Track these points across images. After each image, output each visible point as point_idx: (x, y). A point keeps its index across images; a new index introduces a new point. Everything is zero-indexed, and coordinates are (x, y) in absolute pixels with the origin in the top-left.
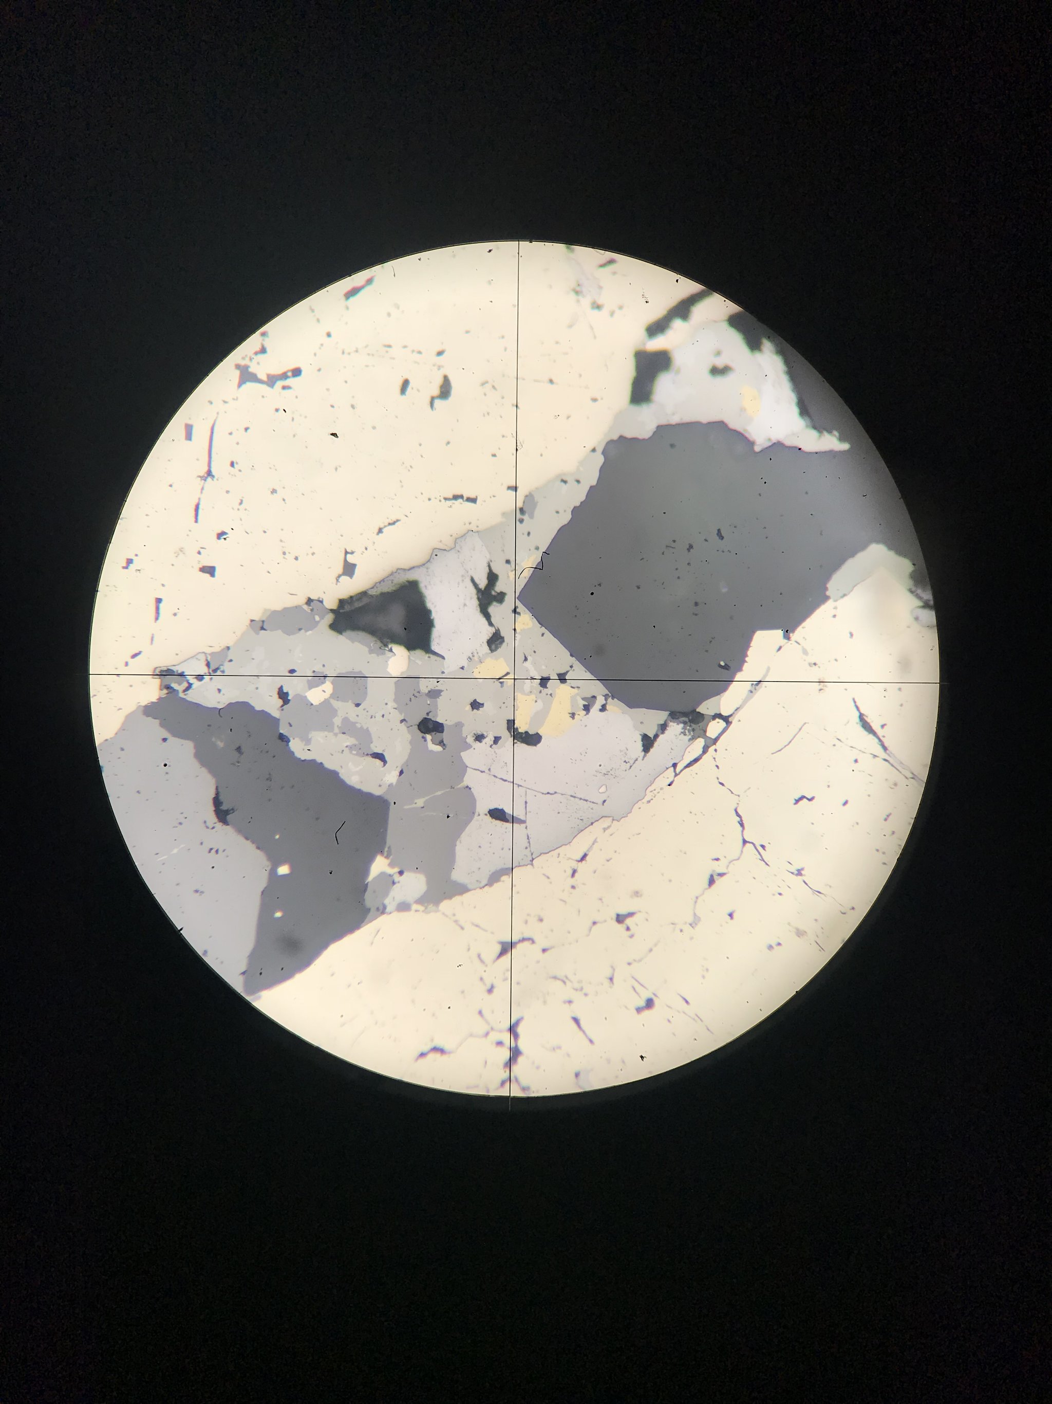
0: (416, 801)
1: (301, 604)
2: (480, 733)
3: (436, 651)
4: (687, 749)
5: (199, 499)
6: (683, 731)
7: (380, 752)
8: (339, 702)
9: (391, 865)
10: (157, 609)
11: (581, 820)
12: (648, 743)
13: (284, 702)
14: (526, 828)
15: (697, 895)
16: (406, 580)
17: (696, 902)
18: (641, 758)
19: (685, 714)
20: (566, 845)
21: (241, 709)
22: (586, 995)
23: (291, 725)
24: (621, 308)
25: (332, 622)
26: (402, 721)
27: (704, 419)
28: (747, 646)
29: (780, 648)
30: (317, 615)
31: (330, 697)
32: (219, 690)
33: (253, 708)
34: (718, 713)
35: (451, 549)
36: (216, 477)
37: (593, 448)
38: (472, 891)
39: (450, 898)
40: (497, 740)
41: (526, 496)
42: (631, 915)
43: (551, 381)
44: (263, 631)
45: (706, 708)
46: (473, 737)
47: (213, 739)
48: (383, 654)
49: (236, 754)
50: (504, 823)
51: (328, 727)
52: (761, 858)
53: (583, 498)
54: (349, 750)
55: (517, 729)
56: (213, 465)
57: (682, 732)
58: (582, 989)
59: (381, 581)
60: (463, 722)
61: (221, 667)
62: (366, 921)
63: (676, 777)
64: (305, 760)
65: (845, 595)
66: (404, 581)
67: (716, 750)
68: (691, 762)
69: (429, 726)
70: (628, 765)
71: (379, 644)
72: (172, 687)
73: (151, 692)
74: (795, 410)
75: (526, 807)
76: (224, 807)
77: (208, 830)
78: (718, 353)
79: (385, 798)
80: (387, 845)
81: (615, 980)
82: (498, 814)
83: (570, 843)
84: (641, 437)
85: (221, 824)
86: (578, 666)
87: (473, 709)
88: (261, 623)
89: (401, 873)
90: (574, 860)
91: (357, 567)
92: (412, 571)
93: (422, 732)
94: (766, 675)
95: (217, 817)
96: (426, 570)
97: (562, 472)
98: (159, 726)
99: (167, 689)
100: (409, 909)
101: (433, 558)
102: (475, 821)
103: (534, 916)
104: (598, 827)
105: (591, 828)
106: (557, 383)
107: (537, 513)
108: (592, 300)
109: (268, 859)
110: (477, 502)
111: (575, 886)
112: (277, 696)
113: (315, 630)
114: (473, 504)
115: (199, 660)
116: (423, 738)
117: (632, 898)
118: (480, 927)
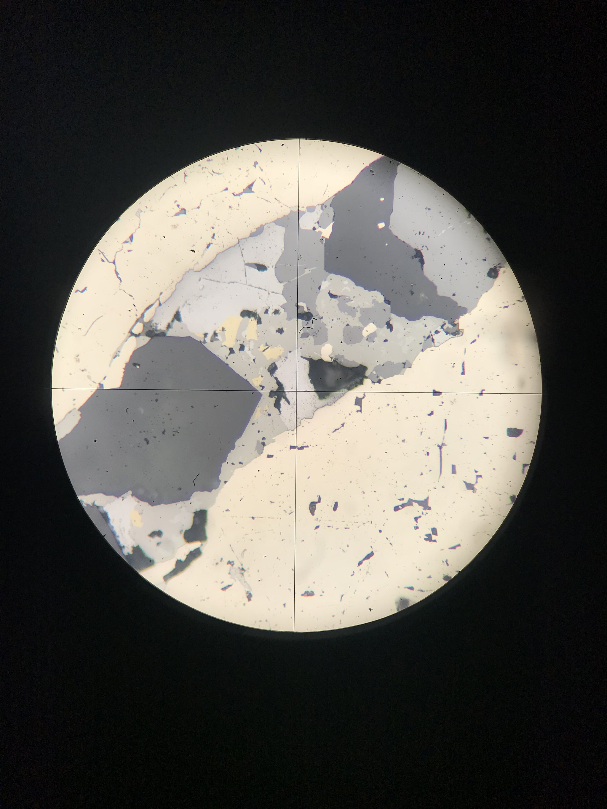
0: (310, 272)
1: (384, 379)
2: (277, 315)
3: (305, 360)
4: (153, 315)
5: (445, 433)
7: (333, 299)
8: (358, 326)
9: (320, 233)
10: (463, 369)
11: (212, 269)
12: (177, 317)
13: (389, 323)
14: (244, 261)
15: (139, 228)
16: (327, 400)
17: (139, 225)
18: (180, 307)
19: (157, 335)
20: (220, 253)
21: (413, 316)
22: (200, 165)
23: (384, 310)
24: (217, 564)
25: (366, 371)
26: (322, 318)
27: (162, 505)
28: (123, 378)
29: (104, 378)
30: (375, 374)
31: (364, 328)
32: (426, 326)
33: (406, 318)
34: (137, 338)
35: (302, 419)
36: (436, 446)
37: (227, 484)
38: (272, 221)
39: (284, 216)
40: (266, 312)
41: (262, 453)
42: (177, 214)
43: (253, 518)
44: (404, 362)
45: (145, 340)
46: (280, 312)
47: (427, 298)
48: (336, 356)
49: (413, 290)
50: (257, 263)
51: (363, 311)
52: (103, 254)
53: (230, 455)
54: (350, 299)
55: (255, 319)
56: (439, 453)
57: (158, 325)
58: (203, 168)
59: (340, 397)
60: (287, 320)
61: (425, 340)
62: (332, 199)
63: (157, 298)
64: (375, 290)
65: (70, 412)
66: (328, 399)
67: (136, 315)
68: (150, 308)
69: (306, 316)
70: (188, 302)
71: (338, 361)
72: (452, 325)
73: (463, 321)
74: (110, 516)
75: (246, 273)
77: (426, 246)
78: (158, 544)
79: (327, 272)
80: (323, 245)
81: (184, 175)
82: (261, 267)
83: (217, 255)
84: (199, 492)
85: (419, 249)
86: (223, 359)
87: (282, 329)
88: (405, 367)
89: (314, 229)
90: (214, 244)
91: (355, 403)
92: (323, 405)
93: (310, 313)
94: (111, 362)
95: (421, 253)
96: (316, 406)
97: (243, 468)
98: (458, 303)
99: (455, 324)
100: (308, 208)
101: (312, 413)
102: (274, 263)
103: (234, 209)
104: (202, 264)
105: (207, 264)
106: (250, 517)
107: (255, 444)
108: (234, 566)
109: (390, 231)
110: (290, 447)
111: (212, 229)
112: (393, 326)
113: (375, 366)
114: (292, 445)
115: (438, 342)
116: (309, 310)
117: (177, 224)
118: (266, 200)
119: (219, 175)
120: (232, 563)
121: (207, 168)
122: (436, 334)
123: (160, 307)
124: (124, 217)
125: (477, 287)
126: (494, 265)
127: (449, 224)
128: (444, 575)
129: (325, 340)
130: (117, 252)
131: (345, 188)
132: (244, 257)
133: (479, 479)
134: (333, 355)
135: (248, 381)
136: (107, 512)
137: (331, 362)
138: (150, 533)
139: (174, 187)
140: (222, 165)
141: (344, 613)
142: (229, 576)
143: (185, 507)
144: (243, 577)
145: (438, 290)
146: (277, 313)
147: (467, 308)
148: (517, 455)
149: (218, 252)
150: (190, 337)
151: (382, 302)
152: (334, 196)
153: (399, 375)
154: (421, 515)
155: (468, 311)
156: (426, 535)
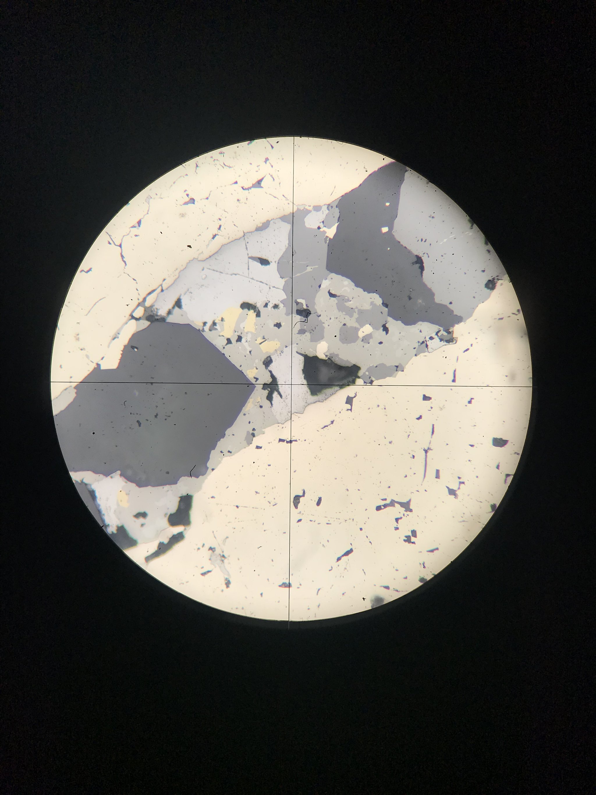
0: (312, 270)
1: (376, 381)
2: (276, 310)
3: (302, 356)
4: (155, 300)
5: (432, 438)
6: (158, 311)
7: (332, 298)
8: (355, 326)
9: (325, 232)
10: (455, 376)
11: (216, 259)
12: (178, 304)
13: (386, 326)
14: (248, 254)
15: (147, 215)
16: (317, 396)
17: (148, 211)
18: (182, 295)
19: (157, 320)
20: (225, 244)
21: (409, 321)
22: (212, 157)
23: (381, 312)
24: (199, 549)
25: (359, 371)
26: (320, 316)
27: (149, 487)
28: (121, 360)
29: (102, 358)
30: (368, 375)
31: (360, 329)
32: (421, 331)
33: (403, 322)
34: (138, 321)
35: (293, 413)
36: (422, 450)
37: (214, 471)
38: (278, 217)
39: (290, 213)
40: (266, 305)
41: (251, 444)
42: (186, 203)
43: (237, 507)
44: (397, 365)
45: (145, 324)
46: (280, 307)
47: (424, 304)
48: (331, 354)
49: (411, 296)
50: (261, 257)
51: (361, 312)
52: (111, 237)
53: (218, 443)
54: (349, 299)
55: (255, 312)
56: (424, 457)
58: (215, 160)
59: (332, 395)
60: (285, 316)
61: (420, 345)
62: (339, 200)
63: (160, 284)
64: (373, 293)
65: (66, 389)
66: (320, 395)
67: (138, 299)
68: (153, 293)
69: (305, 313)
70: (190, 290)
71: (332, 359)
72: (447, 332)
73: (458, 329)
74: (97, 494)
75: (249, 267)
76: (418, 265)
77: (427, 253)
78: (142, 525)
79: (329, 272)
80: (327, 244)
81: (196, 165)
82: (264, 262)
83: (222, 246)
84: (186, 477)
85: (420, 256)
86: (220, 348)
87: (280, 323)
88: (397, 369)
89: (319, 228)
90: (220, 235)
91: (345, 402)
92: (316, 401)
93: (309, 310)
94: (110, 343)
95: (422, 260)
96: (307, 402)
97: (231, 457)
98: (454, 311)
99: (449, 331)
100: (314, 207)
101: (303, 408)
102: (277, 259)
103: (242, 202)
104: (206, 255)
105: (211, 254)
106: (234, 506)
107: (244, 435)
108: (215, 552)
109: (393, 236)
110: (279, 439)
111: (218, 219)
112: (389, 329)
113: (369, 366)
114: (281, 438)
115: (432, 348)
116: (308, 307)
117: (185, 213)
118: (274, 197)
119: (230, 168)
120: (213, 550)
121: (219, 161)
122: (430, 341)
123: (163, 293)
124: (133, 202)
125: (474, 297)
126: (492, 277)
127: (451, 233)
128: (420, 577)
129: (321, 338)
130: (124, 236)
131: (352, 190)
132: (248, 250)
133: (462, 485)
134: (328, 353)
135: (243, 372)
136: (94, 490)
137: (325, 360)
138: (135, 513)
139: (186, 177)
140: (234, 159)
141: (320, 607)
142: (210, 561)
143: (172, 491)
144: (223, 564)
145: (436, 297)
146: (276, 308)
147: (462, 317)
148: (500, 465)
149: (223, 244)
150: (189, 324)
151: (380, 305)
152: (341, 198)
153: (391, 378)
154: (402, 516)
155: (463, 320)
156: (406, 537)
